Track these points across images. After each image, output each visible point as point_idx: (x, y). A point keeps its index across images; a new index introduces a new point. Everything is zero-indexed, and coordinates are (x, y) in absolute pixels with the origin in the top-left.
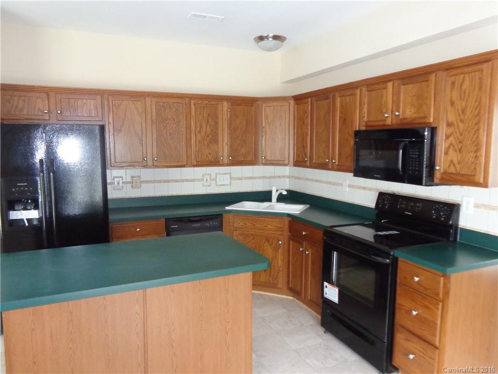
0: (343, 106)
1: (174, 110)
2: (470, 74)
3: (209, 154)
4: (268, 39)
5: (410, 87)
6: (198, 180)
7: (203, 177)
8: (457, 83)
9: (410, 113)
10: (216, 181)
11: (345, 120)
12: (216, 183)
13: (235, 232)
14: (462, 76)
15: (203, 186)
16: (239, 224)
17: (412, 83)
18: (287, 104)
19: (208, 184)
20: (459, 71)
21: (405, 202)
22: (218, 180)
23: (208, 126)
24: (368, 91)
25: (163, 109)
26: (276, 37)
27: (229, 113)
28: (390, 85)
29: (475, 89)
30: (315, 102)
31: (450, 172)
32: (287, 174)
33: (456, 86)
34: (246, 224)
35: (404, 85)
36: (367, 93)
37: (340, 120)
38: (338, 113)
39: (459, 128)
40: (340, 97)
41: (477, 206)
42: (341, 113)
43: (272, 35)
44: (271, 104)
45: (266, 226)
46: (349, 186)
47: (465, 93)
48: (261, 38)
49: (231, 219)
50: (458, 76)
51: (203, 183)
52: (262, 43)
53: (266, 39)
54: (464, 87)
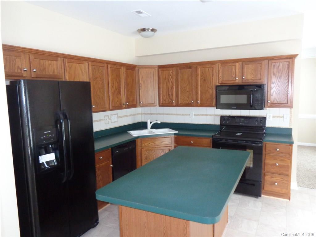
0: (203, 73)
1: (100, 71)
2: (283, 63)
3: (118, 101)
4: (148, 31)
5: (250, 66)
6: (102, 120)
7: (105, 118)
8: (276, 66)
9: (250, 78)
10: (111, 120)
11: (205, 80)
12: (111, 121)
13: (142, 149)
14: (279, 63)
15: (105, 124)
16: (145, 144)
17: (251, 64)
18: (153, 70)
19: (108, 122)
20: (278, 61)
21: (238, 119)
22: (112, 119)
23: (116, 83)
24: (222, 66)
25: (95, 71)
26: (153, 30)
27: (125, 74)
28: (237, 64)
29: (285, 69)
30: (179, 70)
31: (274, 103)
32: (140, 112)
33: (276, 67)
34: (149, 144)
35: (246, 64)
36: (221, 67)
37: (201, 80)
38: (199, 76)
39: (278, 85)
40: (200, 68)
41: (274, 117)
42: (201, 76)
43: (151, 28)
44: (144, 70)
45: (162, 143)
46: (195, 115)
47: (280, 70)
48: (144, 30)
49: (139, 142)
50: (276, 63)
51: (105, 122)
52: (144, 33)
53: (147, 31)
54: (280, 68)
